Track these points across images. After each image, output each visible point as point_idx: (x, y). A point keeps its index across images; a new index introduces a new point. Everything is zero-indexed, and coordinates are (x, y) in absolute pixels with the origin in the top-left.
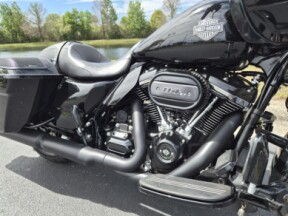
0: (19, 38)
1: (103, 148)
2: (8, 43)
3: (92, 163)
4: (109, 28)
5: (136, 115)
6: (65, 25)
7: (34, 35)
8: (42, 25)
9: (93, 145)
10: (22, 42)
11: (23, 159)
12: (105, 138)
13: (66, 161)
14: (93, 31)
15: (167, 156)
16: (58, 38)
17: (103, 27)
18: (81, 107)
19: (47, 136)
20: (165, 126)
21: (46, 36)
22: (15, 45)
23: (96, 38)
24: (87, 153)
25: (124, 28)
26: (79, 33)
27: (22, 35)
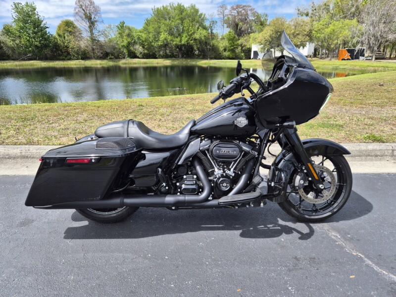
15: (225, 187)
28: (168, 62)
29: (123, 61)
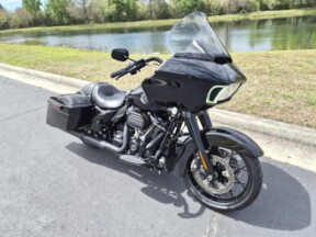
0: (65, 20)
1: (111, 142)
2: (55, 25)
3: (105, 149)
4: (157, 7)
5: (125, 128)
6: (110, 4)
7: (79, 17)
8: (87, 5)
9: (107, 140)
10: (68, 24)
11: (74, 144)
12: (113, 137)
13: (96, 148)
14: (140, 10)
15: (133, 148)
16: (103, 19)
17: (150, 6)
18: (102, 121)
19: (86, 134)
20: (136, 135)
21: (91, 18)
22: (62, 28)
23: (142, 19)
24: (104, 144)
25: (173, 6)
26: (124, 14)
27: (68, 16)
28: (300, 12)
29: (254, 14)
